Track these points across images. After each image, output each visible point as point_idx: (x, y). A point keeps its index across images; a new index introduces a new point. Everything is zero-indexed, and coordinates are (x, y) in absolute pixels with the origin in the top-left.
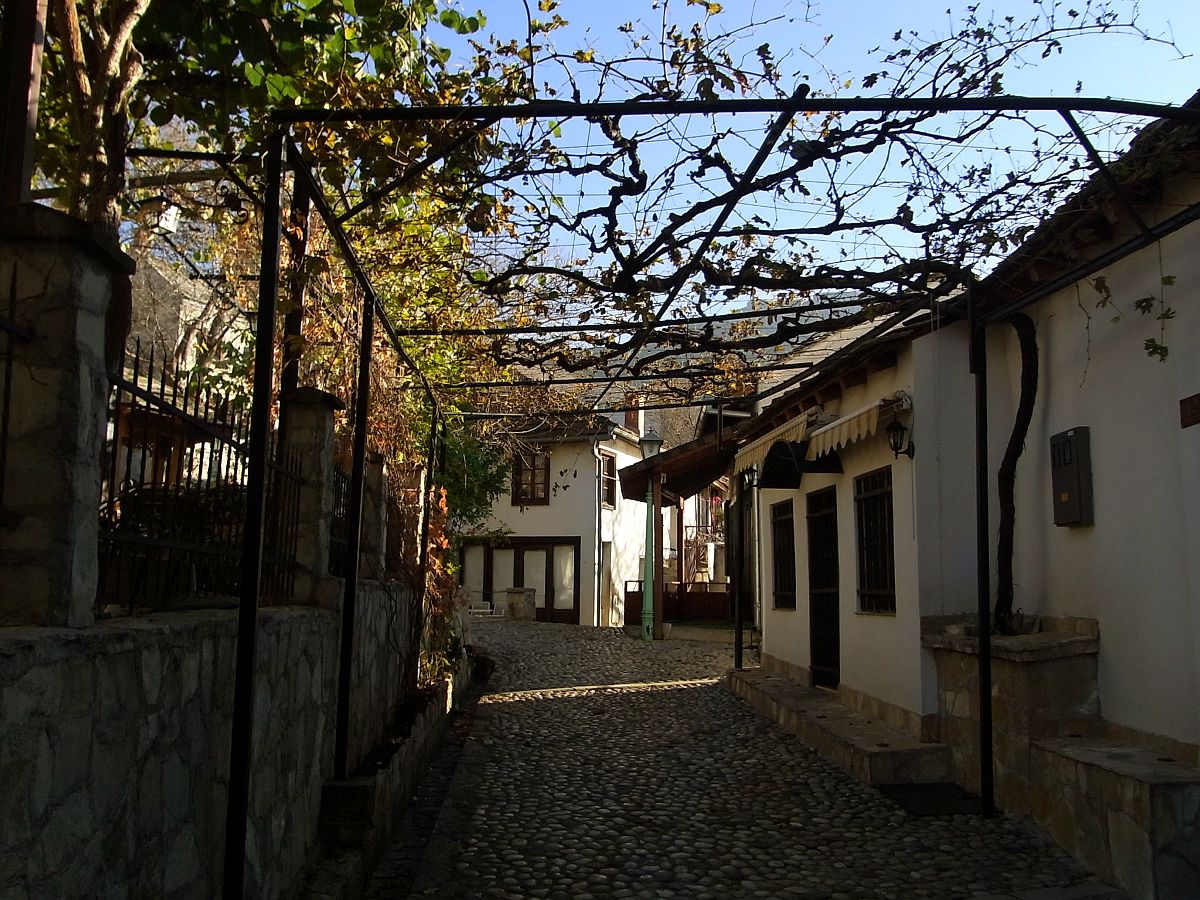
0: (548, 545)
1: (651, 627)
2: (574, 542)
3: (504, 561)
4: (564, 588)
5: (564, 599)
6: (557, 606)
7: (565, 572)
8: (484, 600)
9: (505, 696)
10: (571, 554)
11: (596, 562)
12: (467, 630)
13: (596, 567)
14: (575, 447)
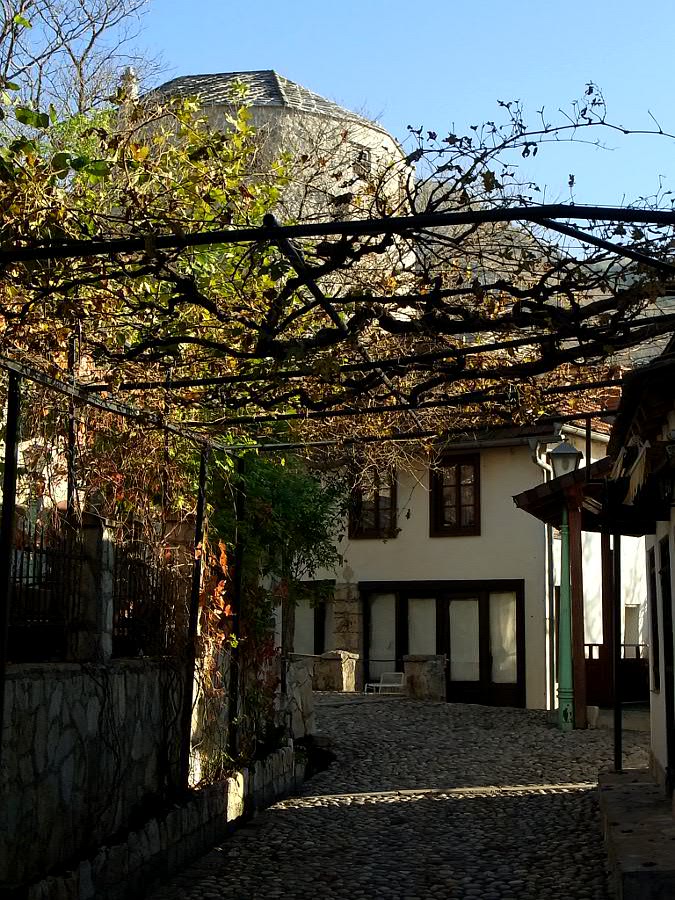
0: (482, 591)
1: (570, 710)
2: (516, 587)
3: (423, 615)
4: (504, 653)
5: (505, 668)
6: (497, 679)
7: (505, 628)
8: (396, 671)
9: (306, 800)
10: (513, 605)
11: (548, 616)
12: (309, 715)
13: (548, 622)
14: (512, 453)
